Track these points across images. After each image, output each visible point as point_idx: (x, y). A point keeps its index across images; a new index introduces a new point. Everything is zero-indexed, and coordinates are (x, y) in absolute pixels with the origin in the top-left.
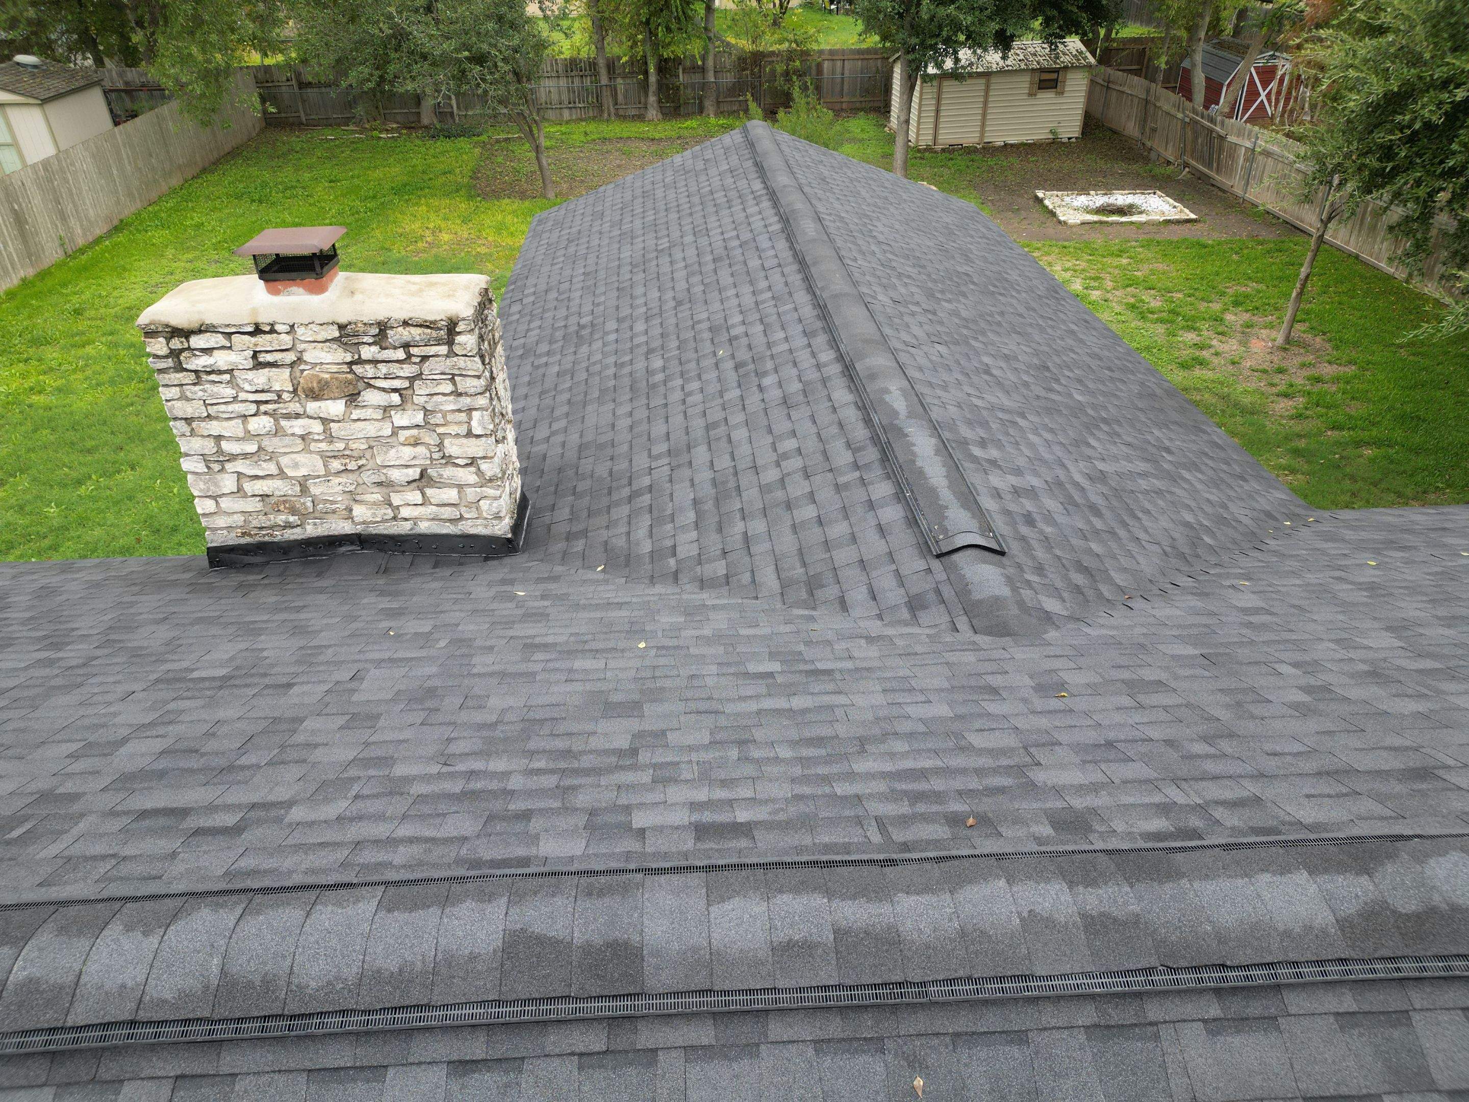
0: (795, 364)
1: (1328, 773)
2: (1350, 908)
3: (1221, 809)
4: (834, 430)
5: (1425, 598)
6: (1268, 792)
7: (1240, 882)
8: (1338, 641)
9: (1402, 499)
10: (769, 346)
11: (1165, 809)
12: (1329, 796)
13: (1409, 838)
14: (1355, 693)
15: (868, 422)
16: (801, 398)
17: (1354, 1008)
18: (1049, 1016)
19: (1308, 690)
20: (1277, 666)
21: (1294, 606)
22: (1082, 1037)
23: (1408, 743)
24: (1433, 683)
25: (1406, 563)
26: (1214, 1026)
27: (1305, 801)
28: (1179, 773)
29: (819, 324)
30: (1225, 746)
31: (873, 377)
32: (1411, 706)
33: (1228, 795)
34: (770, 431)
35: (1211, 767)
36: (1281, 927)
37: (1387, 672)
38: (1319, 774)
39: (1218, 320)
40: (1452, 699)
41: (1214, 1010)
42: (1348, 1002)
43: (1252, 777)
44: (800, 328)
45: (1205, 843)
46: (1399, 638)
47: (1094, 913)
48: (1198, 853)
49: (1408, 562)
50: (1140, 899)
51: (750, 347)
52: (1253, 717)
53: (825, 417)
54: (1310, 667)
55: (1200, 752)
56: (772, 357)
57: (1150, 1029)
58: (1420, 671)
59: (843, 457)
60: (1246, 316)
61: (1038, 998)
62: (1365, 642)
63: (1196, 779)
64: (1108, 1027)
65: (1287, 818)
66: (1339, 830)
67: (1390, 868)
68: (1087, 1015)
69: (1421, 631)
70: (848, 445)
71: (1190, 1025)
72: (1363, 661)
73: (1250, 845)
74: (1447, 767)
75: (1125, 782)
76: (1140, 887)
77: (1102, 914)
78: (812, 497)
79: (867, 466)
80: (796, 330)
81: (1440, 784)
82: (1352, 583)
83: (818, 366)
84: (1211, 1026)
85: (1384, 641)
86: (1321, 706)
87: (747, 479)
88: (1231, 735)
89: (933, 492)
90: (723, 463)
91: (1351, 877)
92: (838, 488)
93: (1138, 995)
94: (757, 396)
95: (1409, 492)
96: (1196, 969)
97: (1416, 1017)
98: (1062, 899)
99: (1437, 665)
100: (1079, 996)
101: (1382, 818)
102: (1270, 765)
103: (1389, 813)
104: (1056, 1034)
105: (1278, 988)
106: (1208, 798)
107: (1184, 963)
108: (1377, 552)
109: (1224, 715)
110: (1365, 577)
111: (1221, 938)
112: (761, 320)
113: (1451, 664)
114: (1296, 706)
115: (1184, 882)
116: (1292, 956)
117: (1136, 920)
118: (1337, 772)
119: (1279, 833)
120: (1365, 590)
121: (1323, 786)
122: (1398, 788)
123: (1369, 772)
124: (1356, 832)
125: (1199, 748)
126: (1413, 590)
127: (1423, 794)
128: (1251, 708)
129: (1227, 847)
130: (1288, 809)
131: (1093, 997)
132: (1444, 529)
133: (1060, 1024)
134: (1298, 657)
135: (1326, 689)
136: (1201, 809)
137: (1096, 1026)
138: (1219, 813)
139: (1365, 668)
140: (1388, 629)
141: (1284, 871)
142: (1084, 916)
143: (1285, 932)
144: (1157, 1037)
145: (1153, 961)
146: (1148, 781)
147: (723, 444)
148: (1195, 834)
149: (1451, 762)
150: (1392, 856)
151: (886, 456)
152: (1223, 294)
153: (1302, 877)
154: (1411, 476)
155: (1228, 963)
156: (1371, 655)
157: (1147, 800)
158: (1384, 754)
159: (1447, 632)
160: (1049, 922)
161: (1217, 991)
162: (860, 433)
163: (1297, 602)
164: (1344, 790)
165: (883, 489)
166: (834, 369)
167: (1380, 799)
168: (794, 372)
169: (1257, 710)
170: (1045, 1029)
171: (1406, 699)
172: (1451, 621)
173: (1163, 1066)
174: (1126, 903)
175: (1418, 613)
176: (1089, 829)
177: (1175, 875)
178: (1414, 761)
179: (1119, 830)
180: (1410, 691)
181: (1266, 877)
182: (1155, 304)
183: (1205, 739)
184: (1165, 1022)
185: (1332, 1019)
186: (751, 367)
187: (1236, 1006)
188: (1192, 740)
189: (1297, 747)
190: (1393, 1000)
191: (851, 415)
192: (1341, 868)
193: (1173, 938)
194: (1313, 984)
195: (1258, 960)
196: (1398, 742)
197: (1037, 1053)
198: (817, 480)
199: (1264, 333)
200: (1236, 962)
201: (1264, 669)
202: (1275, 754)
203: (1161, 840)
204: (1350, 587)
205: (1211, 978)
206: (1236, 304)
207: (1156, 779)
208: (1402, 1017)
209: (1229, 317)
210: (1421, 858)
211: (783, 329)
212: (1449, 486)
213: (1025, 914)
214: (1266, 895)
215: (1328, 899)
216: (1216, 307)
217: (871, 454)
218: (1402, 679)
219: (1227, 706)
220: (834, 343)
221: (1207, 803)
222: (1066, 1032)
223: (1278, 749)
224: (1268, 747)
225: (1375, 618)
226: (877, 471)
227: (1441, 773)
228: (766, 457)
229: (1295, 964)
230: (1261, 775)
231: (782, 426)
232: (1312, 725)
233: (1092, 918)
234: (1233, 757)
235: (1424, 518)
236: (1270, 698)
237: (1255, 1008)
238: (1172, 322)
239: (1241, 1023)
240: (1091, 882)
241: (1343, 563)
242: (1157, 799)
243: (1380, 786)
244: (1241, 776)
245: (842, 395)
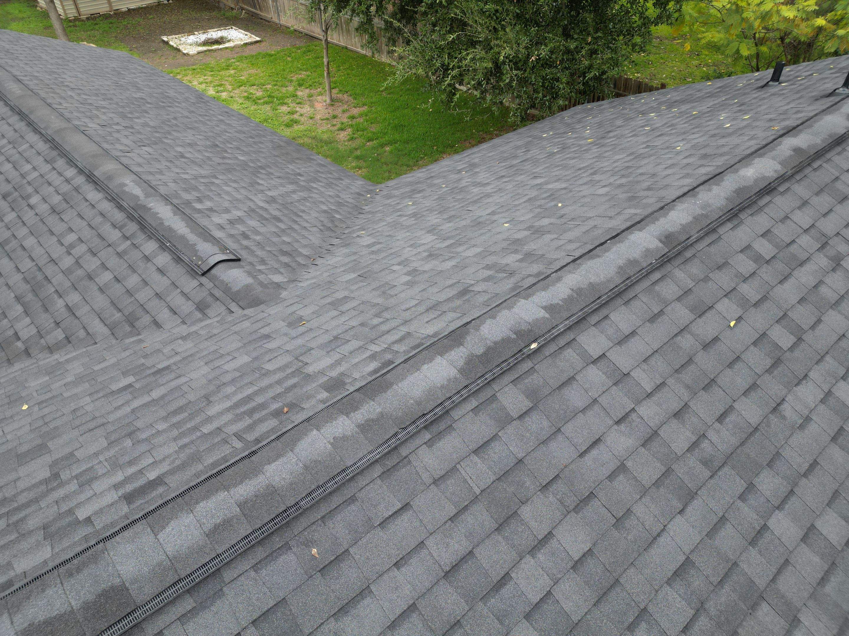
0: (50, 184)
1: (431, 308)
2: (461, 363)
3: (396, 345)
4: (99, 219)
5: (436, 212)
6: (411, 328)
7: (416, 374)
8: (411, 246)
9: (410, 168)
10: (23, 176)
11: (373, 357)
12: (435, 318)
13: (470, 322)
14: (427, 267)
15: (120, 207)
16: (65, 205)
17: (477, 404)
18: (362, 481)
19: (408, 274)
20: (392, 268)
21: (387, 236)
22: (379, 482)
23: (455, 281)
24: (454, 250)
25: (423, 198)
26: (430, 443)
27: (426, 325)
28: (373, 337)
29: (55, 153)
30: (386, 315)
31: (110, 178)
32: (449, 264)
33: (397, 337)
34: (52, 233)
35: (384, 328)
36: (439, 385)
37: (435, 252)
38: (427, 310)
39: (295, 96)
40: (463, 254)
41: (427, 436)
42: (474, 403)
43: (402, 324)
44: (41, 159)
45: (396, 364)
46: (434, 235)
47: (363, 422)
48: (394, 372)
49: (424, 197)
50: (380, 404)
51: (8, 181)
52: (392, 296)
53: (89, 213)
54: (404, 263)
55: (377, 323)
56: (29, 183)
57: (405, 460)
58: (447, 247)
59: (114, 235)
60: (307, 91)
61: (353, 477)
62: (423, 242)
63: (380, 337)
64: (388, 470)
65: (423, 336)
66: (445, 331)
67: (468, 338)
68: (378, 470)
69: (440, 228)
70: (114, 226)
71: (420, 448)
72: (424, 251)
73: (414, 356)
74: (472, 285)
75: (351, 353)
76: (377, 399)
77: (367, 421)
78: (104, 266)
79: (133, 235)
80: (39, 161)
81: (472, 294)
82: (406, 216)
83: (67, 181)
84: (428, 444)
85: (429, 238)
86: (417, 279)
87: (50, 270)
88: (387, 309)
89: (182, 238)
90: (27, 265)
91: (456, 349)
92: (119, 255)
93: (396, 448)
94: (31, 213)
95: (411, 163)
96: (414, 422)
97: (498, 395)
98: (346, 424)
99: (452, 241)
100: (370, 465)
101: (458, 318)
102: (407, 315)
103: (459, 315)
104: (368, 488)
105: (447, 412)
106: (389, 343)
107: (408, 423)
108: (410, 197)
109: (380, 300)
110: (411, 210)
111: (418, 403)
112: (8, 160)
113: (457, 239)
114: (407, 283)
115: (395, 387)
116: (448, 395)
117: (382, 415)
118: (434, 306)
119: (423, 344)
120: (412, 217)
121: (432, 315)
122: (458, 302)
123: (445, 301)
124: (451, 329)
125: (376, 321)
126: (430, 210)
127: (468, 300)
128: (389, 292)
129: (405, 361)
130: (422, 332)
131: (377, 461)
132: (432, 177)
133: (368, 482)
134: (399, 260)
135: (415, 270)
136: (388, 349)
137: (383, 473)
138: (396, 347)
139: (426, 254)
140: (428, 232)
141: (431, 360)
142: (358, 426)
143: (441, 386)
144: (410, 462)
145: (396, 429)
146: (360, 347)
147: (20, 252)
148: (391, 362)
149: (473, 282)
150: (467, 333)
151: (143, 226)
152: (291, 81)
153: (438, 359)
154: (409, 155)
155: (425, 412)
156: (426, 247)
157: (364, 356)
158: (448, 290)
159: (450, 225)
160: (344, 438)
161: (426, 427)
162: (119, 216)
163: (388, 234)
164: (440, 313)
165: (150, 247)
166: (80, 180)
167: (454, 310)
168: (51, 189)
169: (392, 292)
170: (362, 488)
171: (447, 262)
172: (450, 219)
173: (417, 473)
174: (374, 410)
175: (436, 220)
176: (344, 384)
177: (388, 386)
178: (460, 288)
179: (357, 377)
180: (447, 258)
181: (425, 367)
182: (259, 94)
183: (377, 315)
184: (410, 453)
185: (471, 413)
186: (16, 194)
187: (435, 429)
188: (371, 319)
189: (414, 302)
190: (487, 393)
191: (106, 206)
192: (450, 348)
193: (400, 414)
194: (460, 402)
195: (436, 404)
196: (450, 282)
197: (363, 502)
198: (103, 254)
199: (319, 98)
200: (428, 411)
201: (387, 271)
202: (407, 310)
203: (378, 373)
204: (406, 218)
205: (421, 423)
206: (300, 85)
207: (364, 345)
208: (493, 398)
209: (299, 93)
210: (477, 329)
211: (28, 162)
212: (426, 155)
213: (332, 441)
214: (429, 375)
215: (452, 363)
216: (291, 89)
217: (132, 227)
218: (442, 253)
219: (379, 296)
220: (71, 162)
221: (389, 345)
222: (371, 484)
223: (407, 306)
224: (403, 307)
225: (421, 229)
226: (141, 238)
227: (471, 289)
228: (57, 252)
229: (450, 398)
230: (406, 322)
231: (59, 228)
232: (417, 289)
233: (363, 424)
234: (391, 319)
235: (423, 174)
236: (395, 284)
237: (442, 426)
238: (272, 102)
239: (439, 435)
240: (355, 409)
241: (399, 207)
242: (368, 354)
243: (451, 305)
244: (398, 326)
245: (94, 195)
